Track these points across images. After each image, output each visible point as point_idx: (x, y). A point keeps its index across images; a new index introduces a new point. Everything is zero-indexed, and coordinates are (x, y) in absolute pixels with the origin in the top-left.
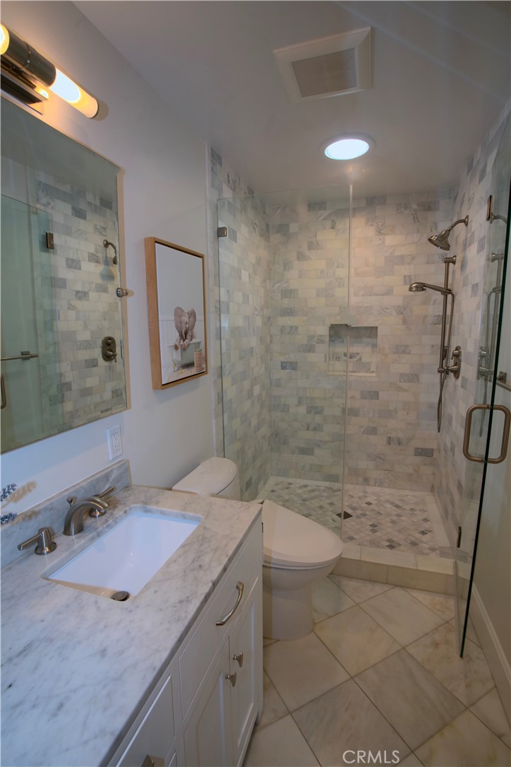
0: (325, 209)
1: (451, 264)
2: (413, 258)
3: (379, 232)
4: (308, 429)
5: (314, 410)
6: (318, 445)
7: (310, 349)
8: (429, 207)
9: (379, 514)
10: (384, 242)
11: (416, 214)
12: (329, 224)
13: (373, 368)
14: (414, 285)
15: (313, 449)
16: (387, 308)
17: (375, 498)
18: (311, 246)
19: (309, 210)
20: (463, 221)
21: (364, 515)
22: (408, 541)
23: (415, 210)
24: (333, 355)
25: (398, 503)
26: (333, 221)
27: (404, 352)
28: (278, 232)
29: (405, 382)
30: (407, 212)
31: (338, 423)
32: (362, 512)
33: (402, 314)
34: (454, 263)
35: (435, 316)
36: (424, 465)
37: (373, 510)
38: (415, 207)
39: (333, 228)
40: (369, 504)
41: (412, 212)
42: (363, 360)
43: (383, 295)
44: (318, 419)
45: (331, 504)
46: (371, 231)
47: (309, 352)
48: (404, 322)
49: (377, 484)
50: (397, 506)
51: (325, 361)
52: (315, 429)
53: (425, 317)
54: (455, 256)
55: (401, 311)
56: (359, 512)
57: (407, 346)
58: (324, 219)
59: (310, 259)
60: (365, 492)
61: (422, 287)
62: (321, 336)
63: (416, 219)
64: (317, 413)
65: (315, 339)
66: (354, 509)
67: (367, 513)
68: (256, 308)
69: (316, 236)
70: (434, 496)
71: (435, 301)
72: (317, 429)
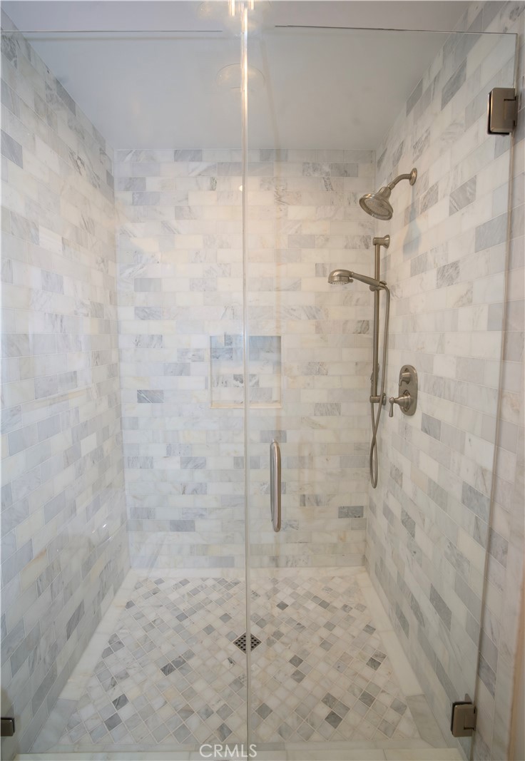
0: (200, 160)
1: (382, 248)
2: (327, 240)
3: (279, 200)
4: (184, 493)
5: (191, 463)
6: (201, 515)
7: (183, 370)
8: (346, 172)
9: (300, 627)
10: (286, 215)
11: (328, 179)
12: (206, 183)
13: (275, 397)
14: (337, 273)
15: (193, 522)
16: (295, 310)
17: (290, 591)
18: (180, 213)
19: (176, 160)
20: (409, 177)
21: (278, 635)
22: (356, 691)
23: (327, 174)
24: (218, 378)
25: (323, 596)
26: (213, 179)
27: (319, 372)
28: (127, 189)
29: (322, 415)
30: (316, 175)
31: (230, 481)
32: (274, 629)
33: (314, 317)
34: (387, 246)
35: (359, 322)
36: (352, 529)
37: (290, 621)
38: (326, 169)
39: (212, 189)
40: (283, 606)
41: (324, 176)
42: (262, 385)
43: (288, 290)
44: (199, 476)
45: (226, 617)
46: (268, 198)
47: (181, 375)
48: (318, 329)
49: (290, 564)
50: (324, 605)
51: (206, 388)
52: (195, 491)
53: (346, 322)
54: (388, 236)
55: (314, 313)
56: (269, 629)
57: (322, 364)
58: (200, 175)
59: (179, 233)
60: (275, 581)
61: (347, 277)
62: (198, 350)
63: (328, 186)
64: (196, 467)
65: (190, 355)
66: (261, 623)
67: (283, 629)
68: (83, 304)
69: (187, 199)
70: (369, 573)
71: (358, 300)
72: (199, 490)
